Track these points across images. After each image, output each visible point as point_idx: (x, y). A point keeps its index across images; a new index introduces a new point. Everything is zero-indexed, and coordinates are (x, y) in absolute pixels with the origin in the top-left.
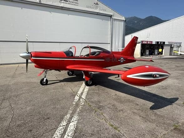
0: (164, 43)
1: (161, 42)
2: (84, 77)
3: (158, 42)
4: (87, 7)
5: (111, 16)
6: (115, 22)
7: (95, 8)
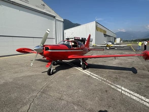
0: (85, 38)
1: (84, 38)
2: (81, 64)
3: (82, 38)
4: (37, 6)
5: (54, 17)
6: (57, 22)
7: (42, 8)
